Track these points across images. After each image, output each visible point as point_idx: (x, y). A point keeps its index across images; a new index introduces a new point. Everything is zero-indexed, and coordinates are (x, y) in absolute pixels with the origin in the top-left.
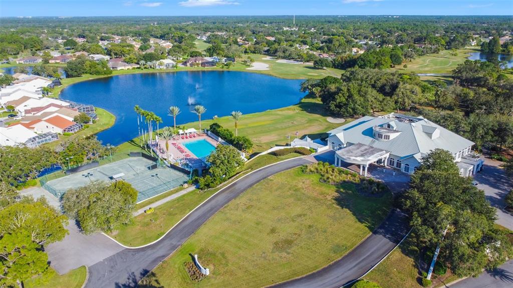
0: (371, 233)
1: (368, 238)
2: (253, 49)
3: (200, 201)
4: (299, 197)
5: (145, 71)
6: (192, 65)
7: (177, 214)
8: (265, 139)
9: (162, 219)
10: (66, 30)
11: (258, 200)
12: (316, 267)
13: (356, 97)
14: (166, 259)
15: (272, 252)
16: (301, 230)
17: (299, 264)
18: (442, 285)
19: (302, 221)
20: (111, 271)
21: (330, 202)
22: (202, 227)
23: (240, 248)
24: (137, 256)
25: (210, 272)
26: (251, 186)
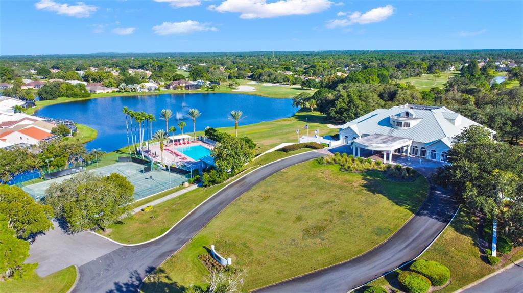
0: (414, 215)
1: (412, 220)
2: (236, 75)
3: (207, 196)
4: (321, 186)
5: (126, 94)
6: (175, 88)
7: (181, 209)
8: (266, 142)
9: (164, 215)
10: (38, 64)
11: (275, 191)
12: (360, 251)
13: (358, 102)
14: (175, 253)
15: (303, 239)
16: (333, 217)
17: (339, 249)
18: (511, 263)
19: (331, 207)
20: (108, 270)
21: (358, 189)
22: (214, 220)
23: (263, 237)
24: (139, 252)
25: (233, 263)
26: (263, 179)
